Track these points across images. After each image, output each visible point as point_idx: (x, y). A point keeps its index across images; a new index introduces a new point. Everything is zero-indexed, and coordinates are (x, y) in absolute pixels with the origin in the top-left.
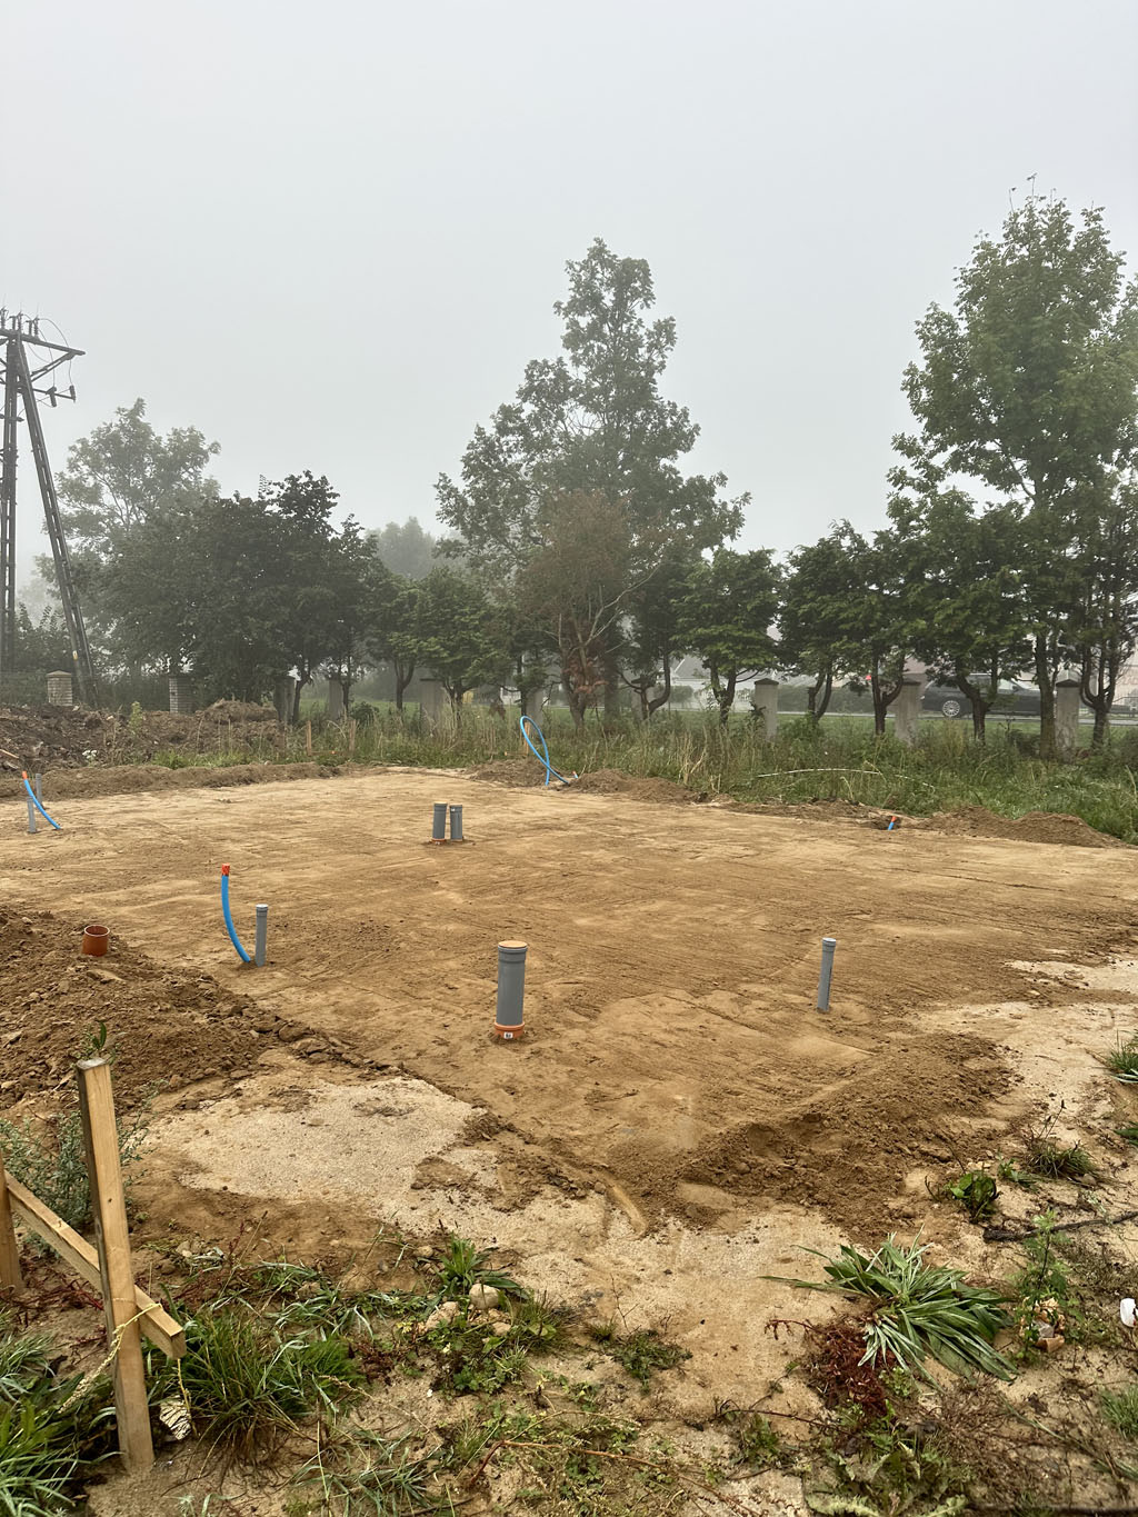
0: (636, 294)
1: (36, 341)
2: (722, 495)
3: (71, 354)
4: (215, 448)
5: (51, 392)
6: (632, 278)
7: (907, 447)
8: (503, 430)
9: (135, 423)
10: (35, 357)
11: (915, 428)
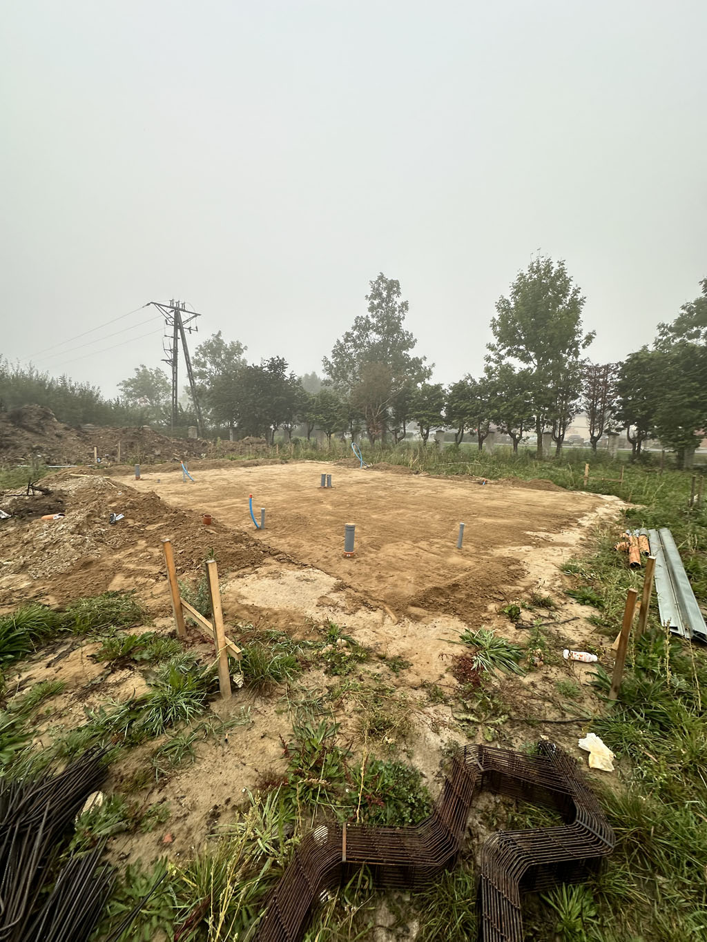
0: (395, 292)
1: (184, 311)
2: (425, 364)
3: (196, 315)
4: (246, 348)
5: (190, 329)
6: (393, 287)
7: (492, 348)
8: (346, 341)
9: (218, 339)
10: (184, 316)
11: (494, 341)
